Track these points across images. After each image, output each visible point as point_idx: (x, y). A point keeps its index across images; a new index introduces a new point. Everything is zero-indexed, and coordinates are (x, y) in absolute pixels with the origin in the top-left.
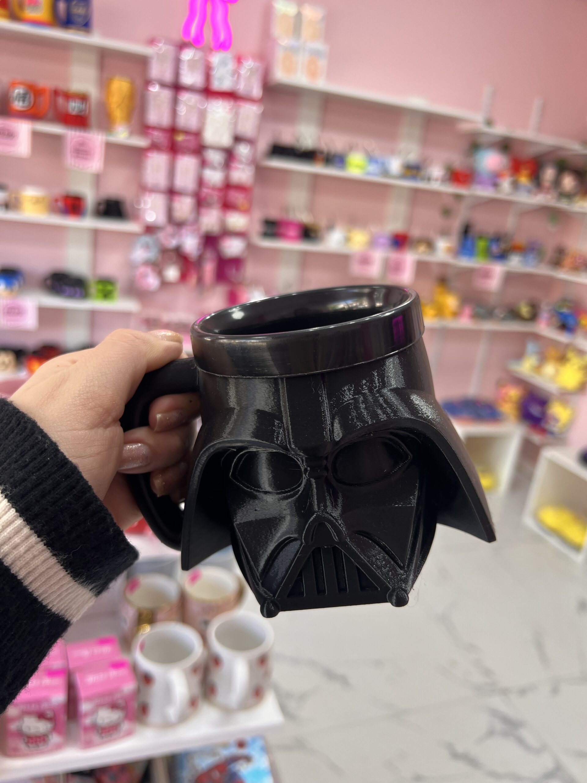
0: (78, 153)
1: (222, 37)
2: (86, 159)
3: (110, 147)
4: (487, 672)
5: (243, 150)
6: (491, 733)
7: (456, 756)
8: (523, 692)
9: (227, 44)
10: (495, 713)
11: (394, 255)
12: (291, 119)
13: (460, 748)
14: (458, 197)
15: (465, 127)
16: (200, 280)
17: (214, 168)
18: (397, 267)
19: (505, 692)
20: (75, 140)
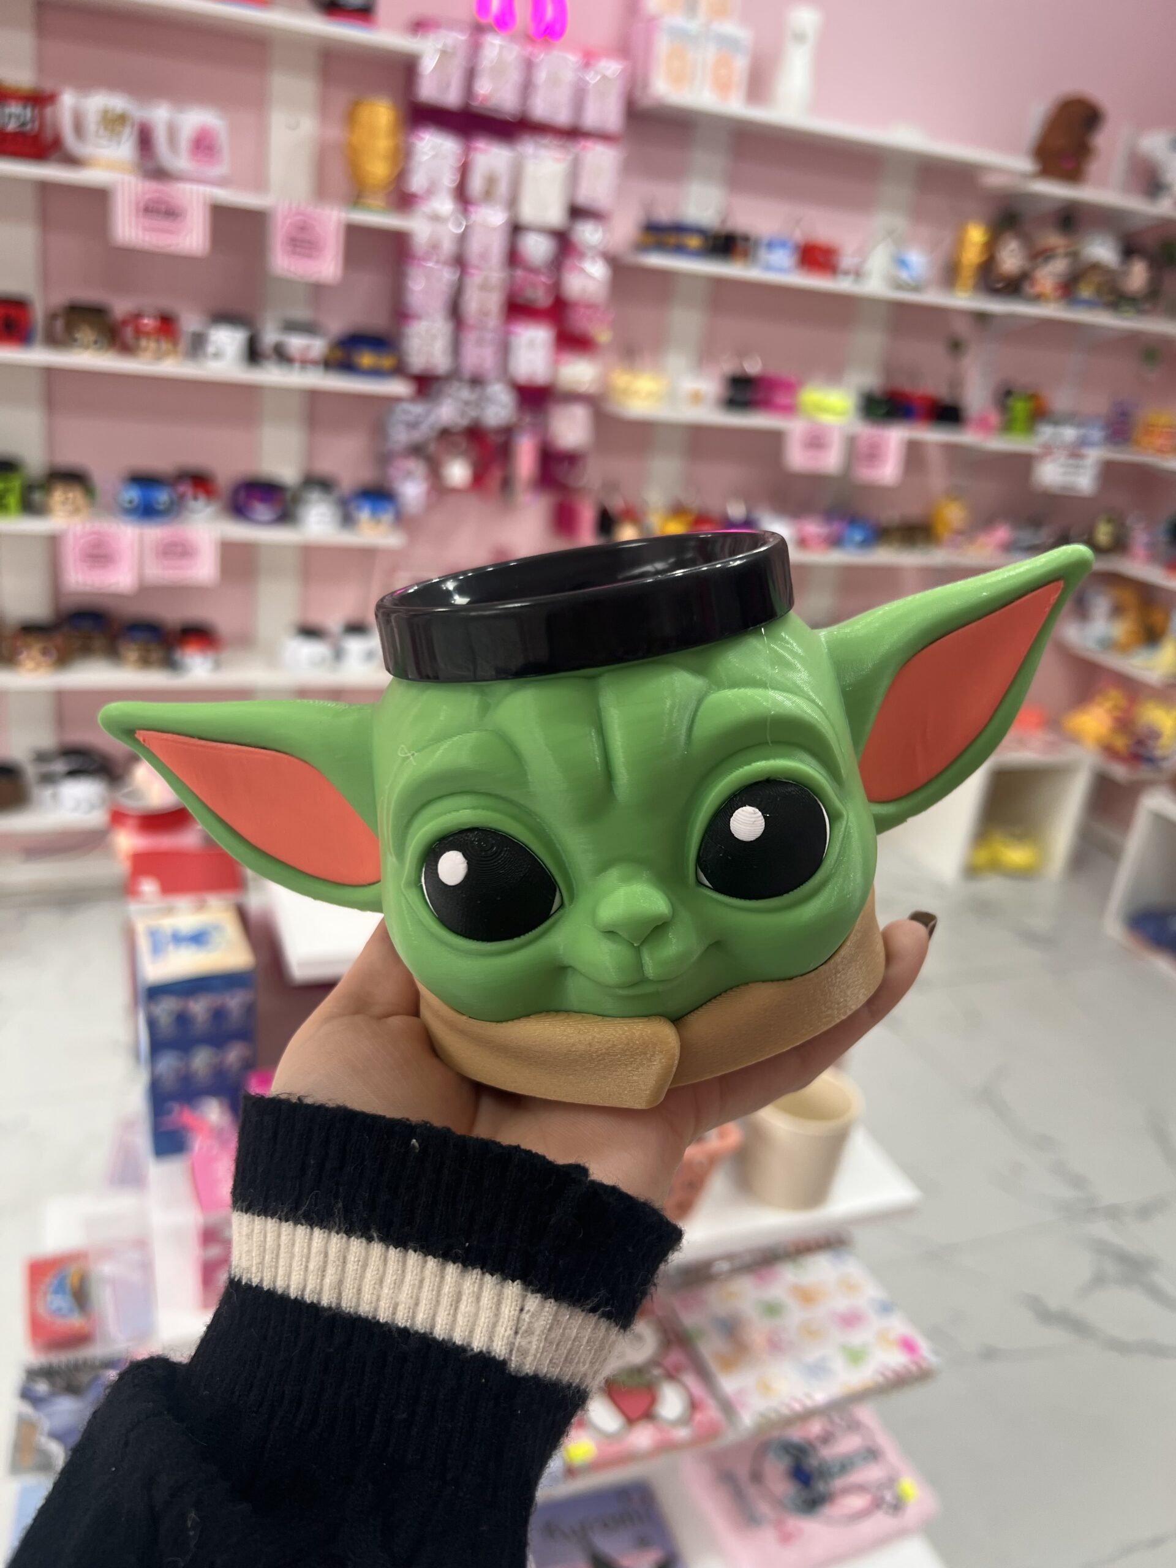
0: (295, 246)
1: (550, 12)
2: (309, 256)
3: (354, 234)
4: (1078, 1181)
5: (588, 234)
6: (1099, 1280)
7: (1047, 1316)
8: (1145, 1212)
9: (558, 27)
10: (1101, 1248)
11: (865, 431)
12: (676, 174)
13: (1054, 1303)
14: (981, 318)
15: (993, 181)
16: (507, 484)
18: (873, 455)
19: (1113, 1213)
20: (289, 221)
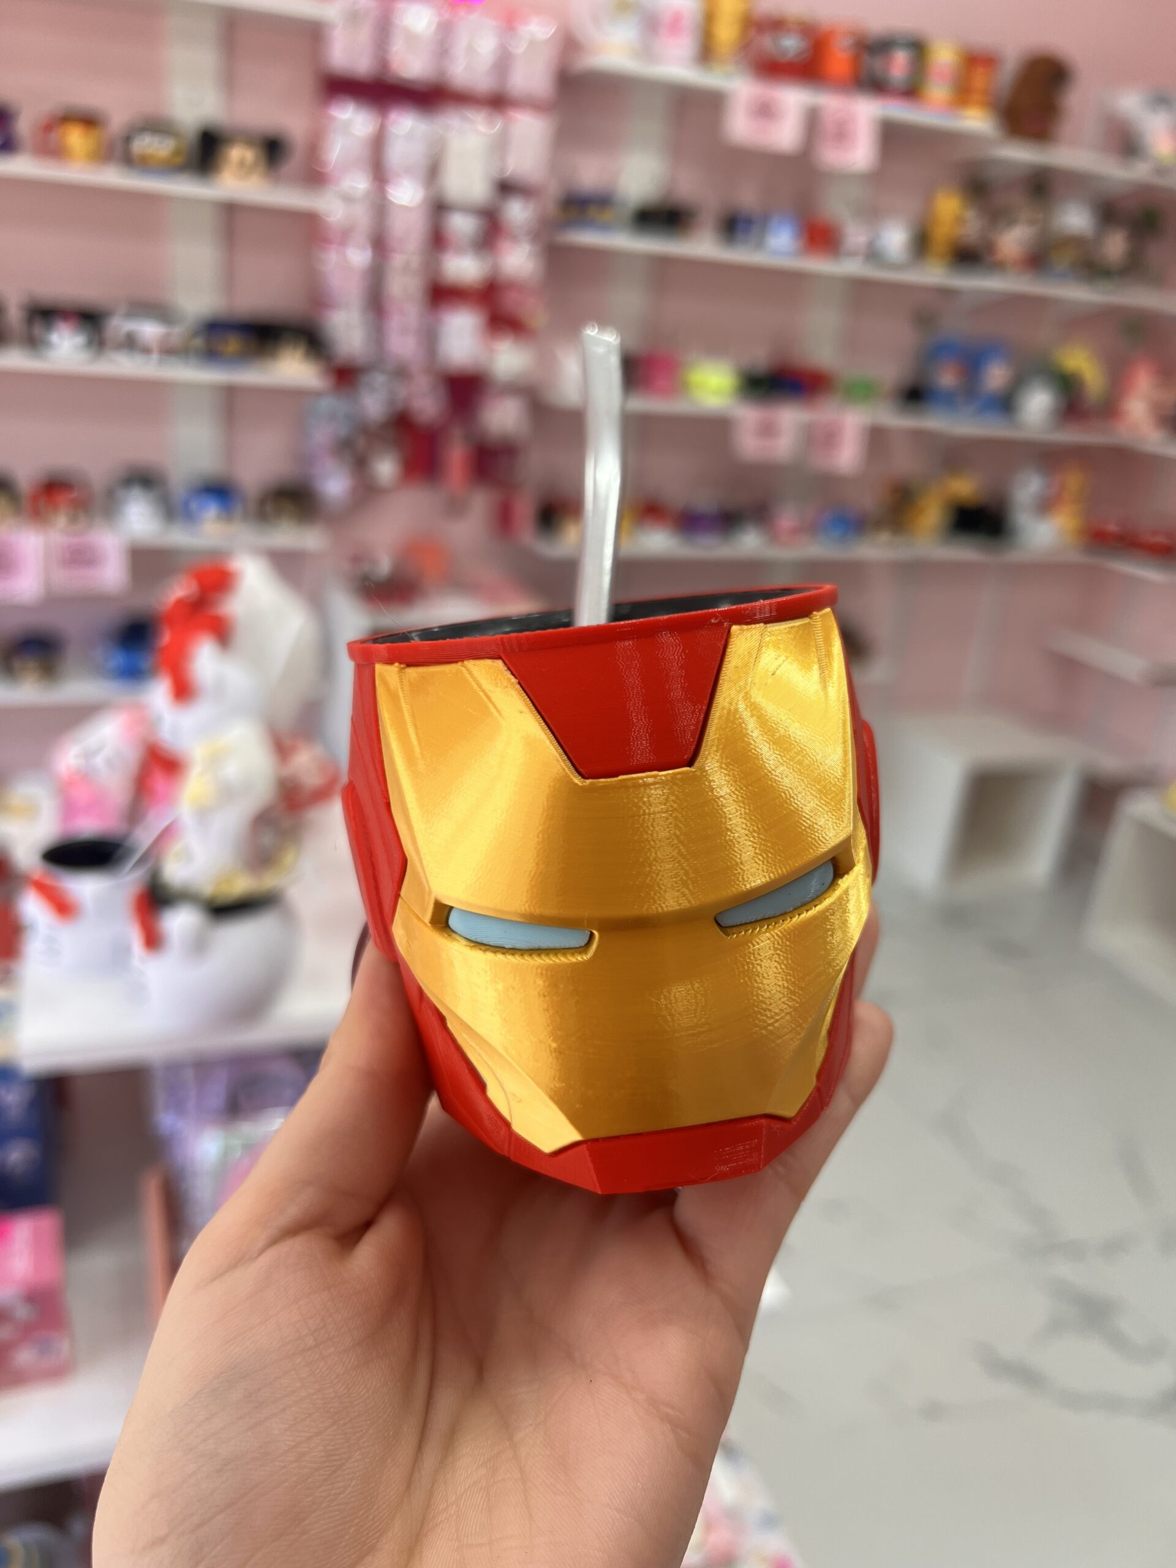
4: (1039, 1216)
5: (517, 211)
7: (997, 1367)
12: (608, 142)
13: (1006, 1352)
17: (460, 250)
18: (830, 442)
